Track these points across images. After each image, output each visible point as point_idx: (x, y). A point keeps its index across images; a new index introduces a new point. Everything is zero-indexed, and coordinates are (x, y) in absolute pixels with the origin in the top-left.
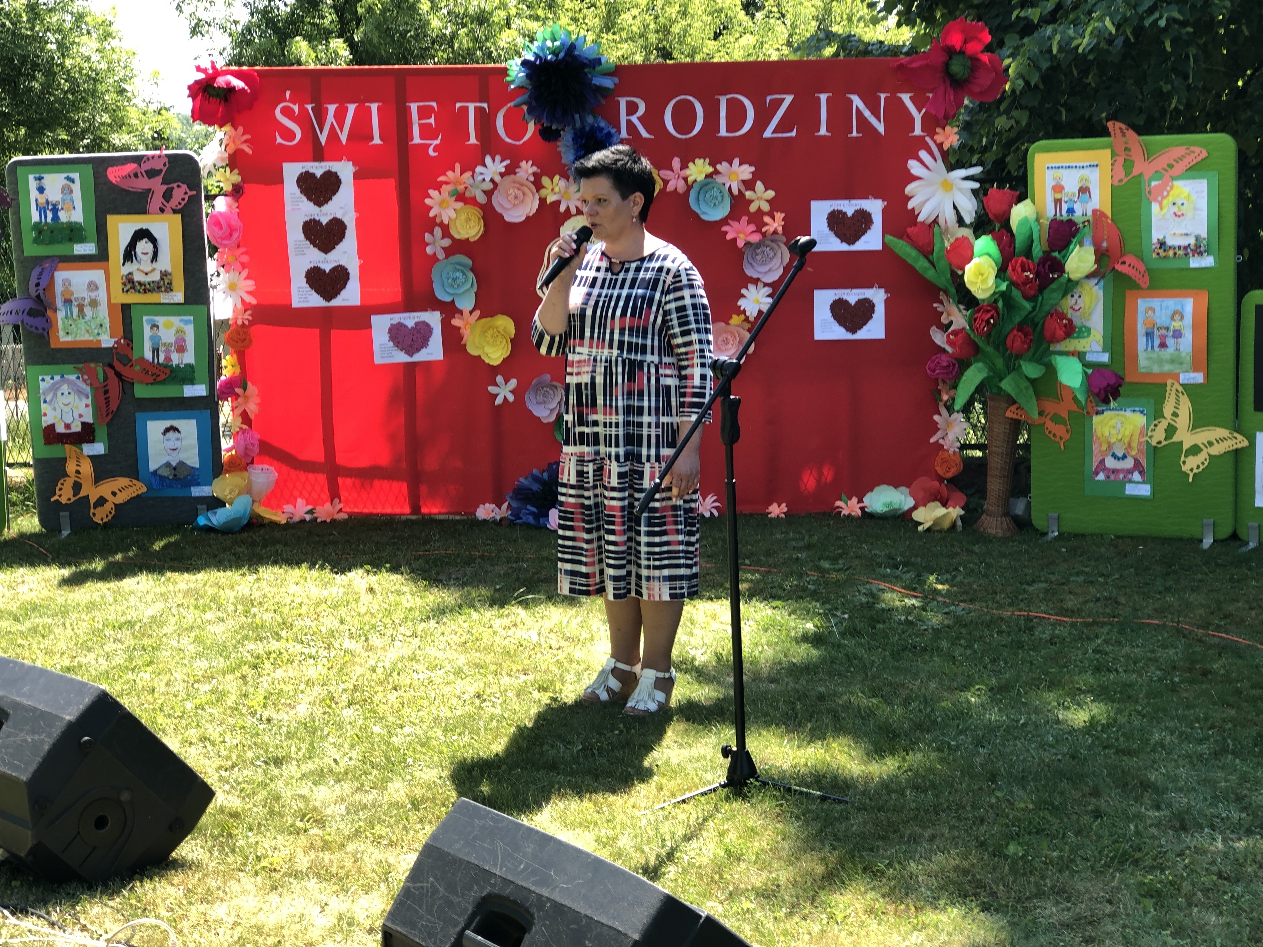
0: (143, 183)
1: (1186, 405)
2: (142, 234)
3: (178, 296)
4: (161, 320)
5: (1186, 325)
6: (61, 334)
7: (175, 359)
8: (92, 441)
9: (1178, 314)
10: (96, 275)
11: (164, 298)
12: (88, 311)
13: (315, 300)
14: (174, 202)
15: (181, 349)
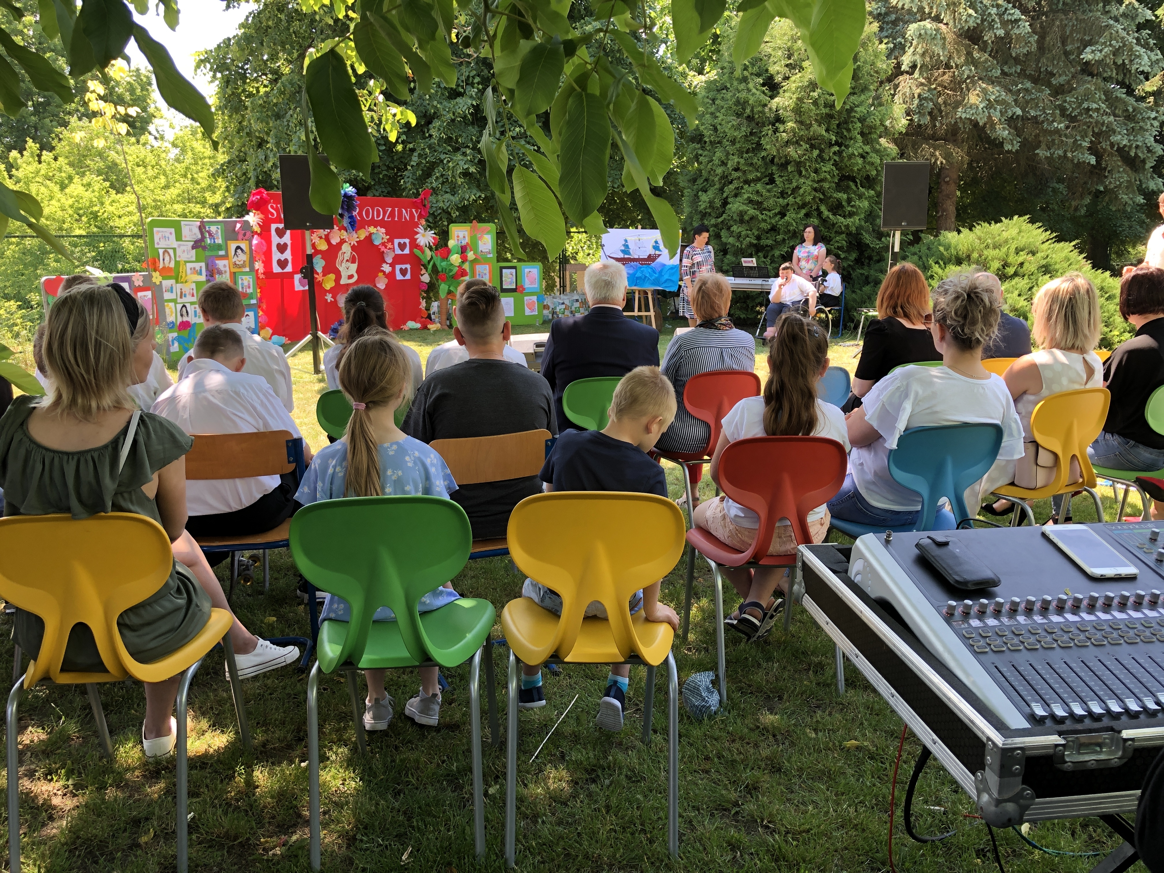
2: (238, 248)
4: (244, 277)
7: (248, 291)
9: (485, 269)
10: (225, 262)
11: (244, 270)
12: (223, 275)
13: (280, 270)
14: (245, 237)
15: (249, 287)
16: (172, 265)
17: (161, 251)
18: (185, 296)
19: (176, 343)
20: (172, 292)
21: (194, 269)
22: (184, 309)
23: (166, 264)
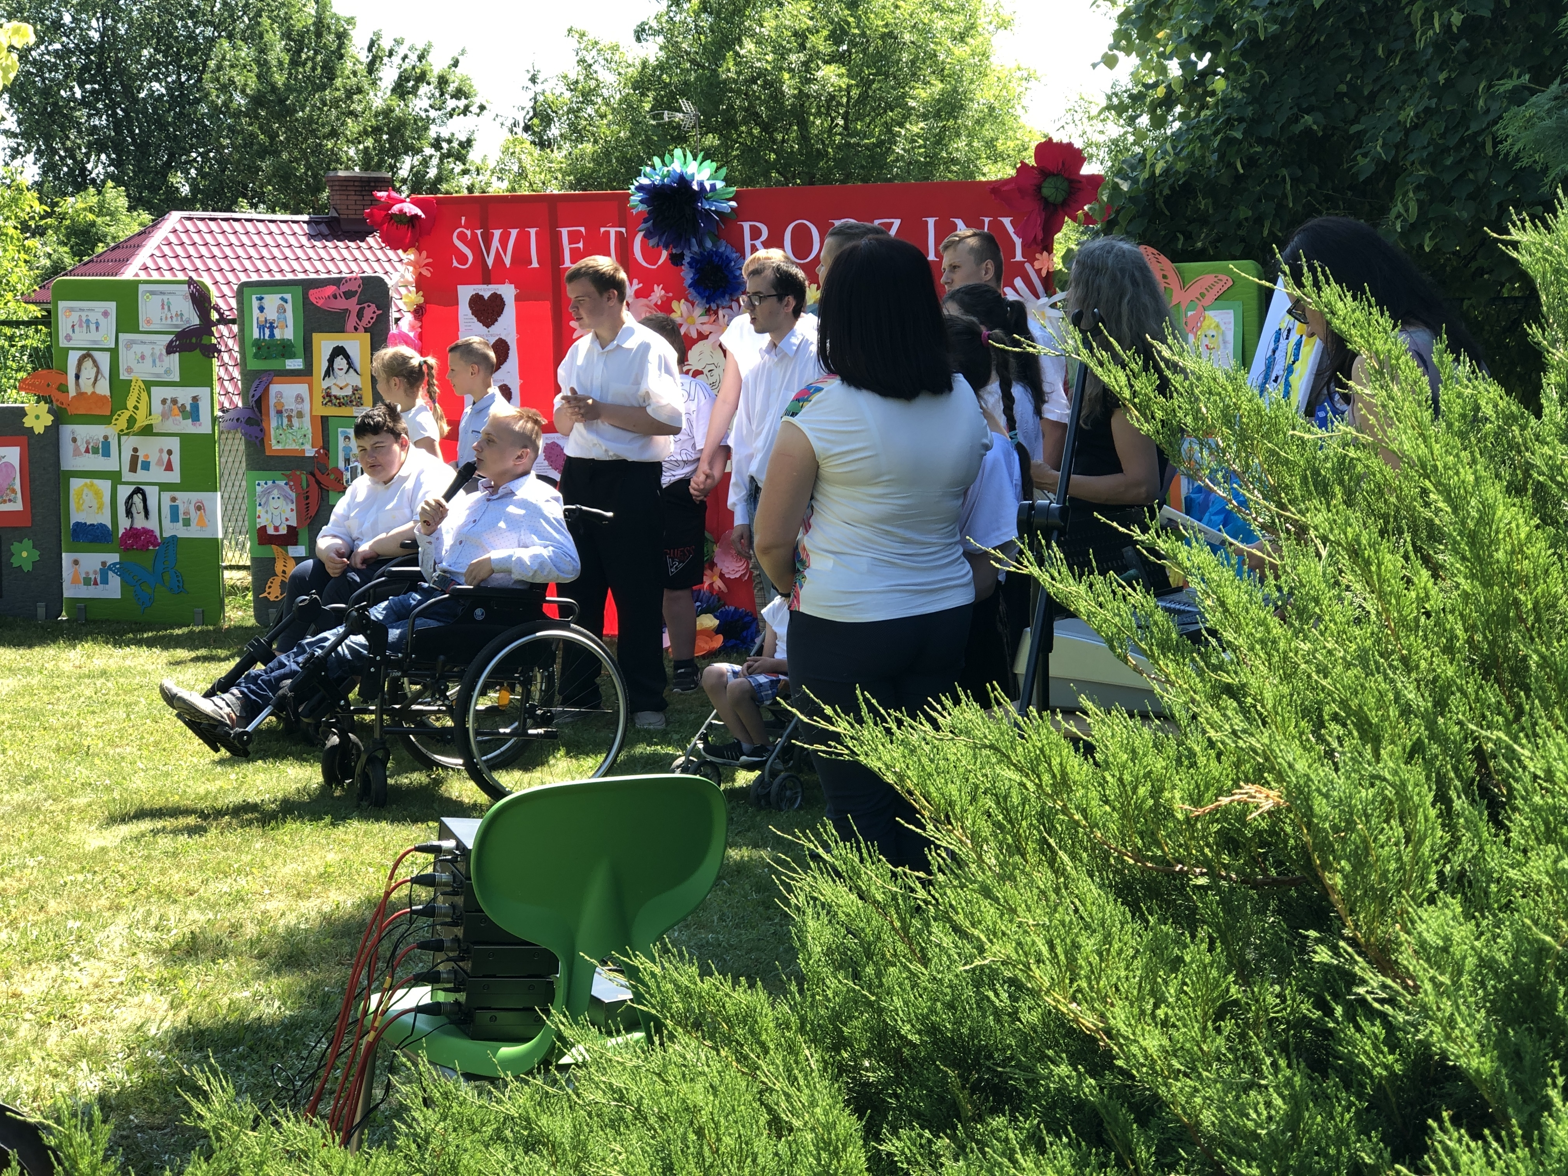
0: (341, 304)
2: (339, 351)
6: (274, 442)
8: (296, 544)
10: (302, 389)
11: (355, 411)
12: (295, 421)
14: (365, 321)
16: (103, 388)
17: (73, 358)
18: (146, 466)
19: (115, 581)
20: (107, 453)
21: (174, 401)
22: (137, 499)
23: (86, 386)
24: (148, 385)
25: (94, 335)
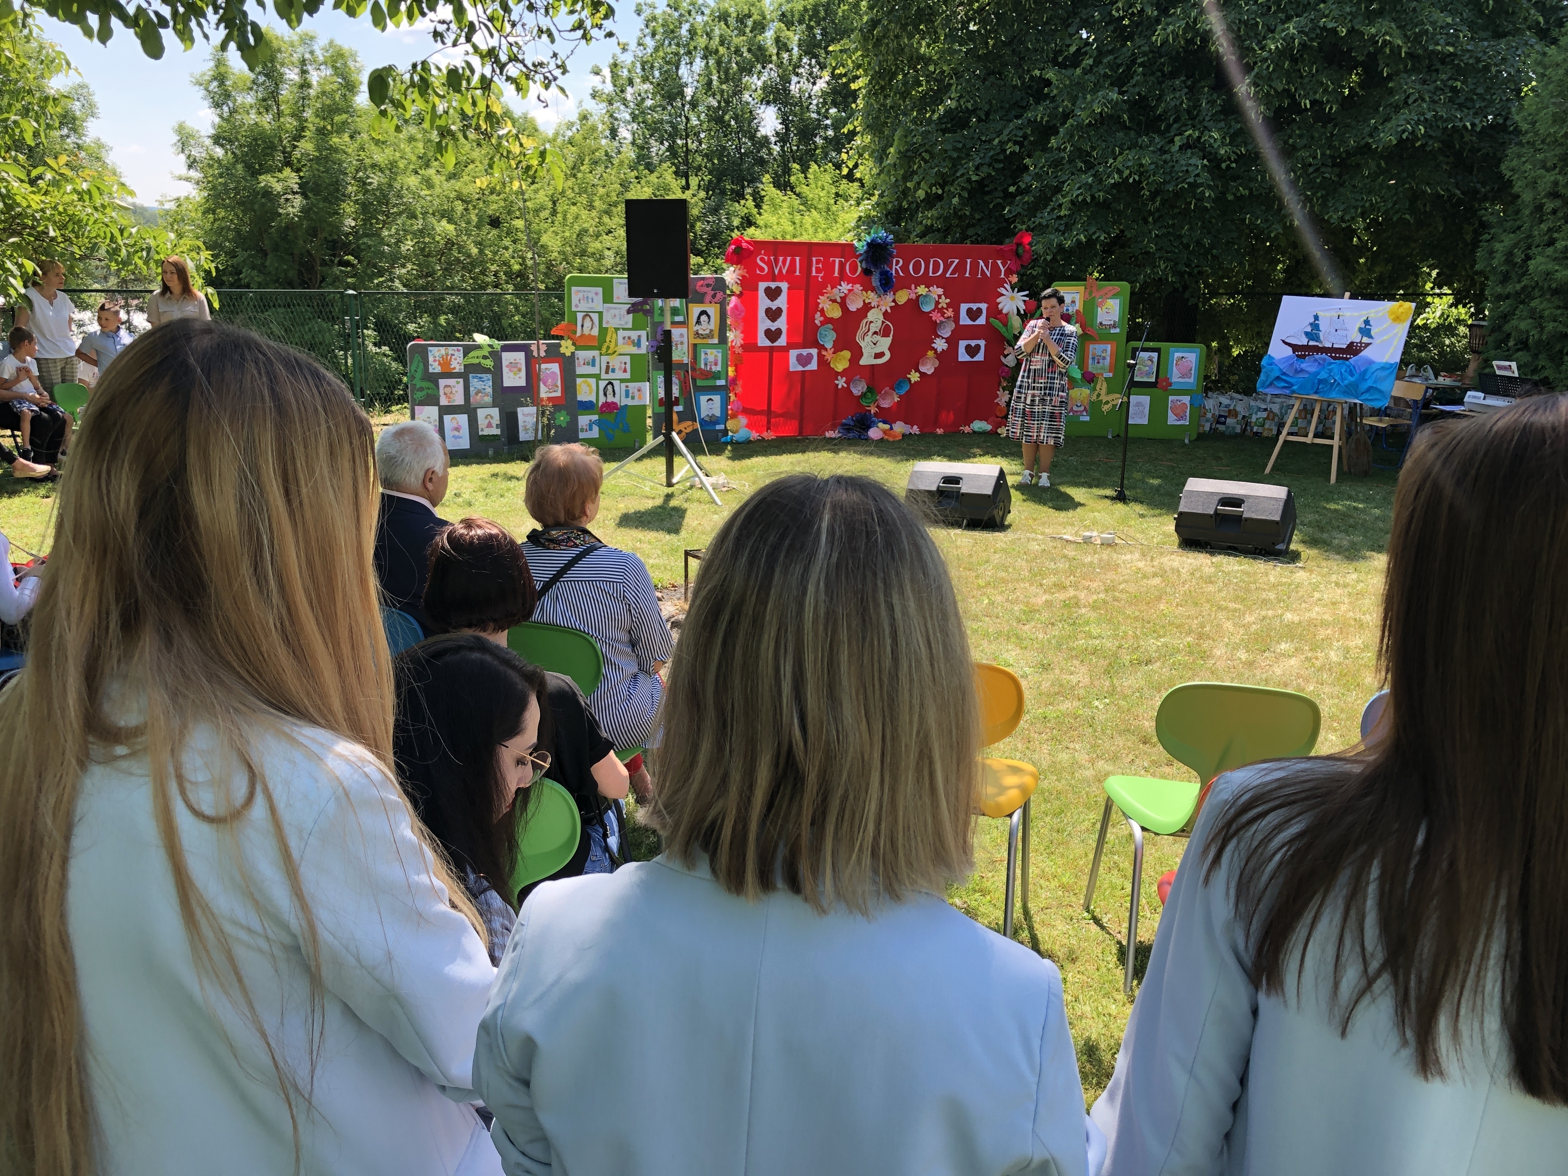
0: (704, 290)
1: (1105, 385)
2: (704, 312)
3: (716, 341)
4: (709, 351)
5: (1108, 355)
7: (714, 369)
8: (678, 405)
9: (1105, 351)
11: (710, 341)
12: (679, 346)
13: (768, 343)
14: (716, 300)
15: (716, 364)
16: (595, 332)
17: (580, 316)
18: (613, 371)
19: (596, 429)
20: (594, 365)
21: (629, 338)
22: (610, 387)
23: (586, 331)
24: (617, 329)
25: (591, 305)
